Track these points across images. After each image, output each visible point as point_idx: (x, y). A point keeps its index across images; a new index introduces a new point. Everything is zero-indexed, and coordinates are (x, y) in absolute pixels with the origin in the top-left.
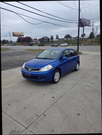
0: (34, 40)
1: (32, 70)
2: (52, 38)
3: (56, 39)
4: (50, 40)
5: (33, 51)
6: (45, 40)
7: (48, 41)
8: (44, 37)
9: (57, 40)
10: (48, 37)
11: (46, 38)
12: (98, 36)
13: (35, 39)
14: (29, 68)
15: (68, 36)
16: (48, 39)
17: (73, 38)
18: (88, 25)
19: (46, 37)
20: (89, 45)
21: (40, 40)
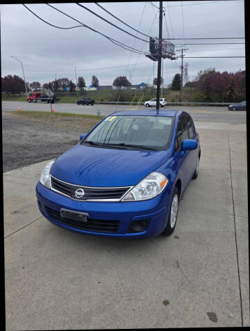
0: (31, 85)
1: (91, 194)
2: (82, 83)
3: (91, 87)
4: (77, 89)
5: (36, 117)
6: (64, 87)
7: (71, 90)
8: (60, 80)
9: (94, 89)
10: (70, 80)
11: (66, 83)
12: (189, 84)
13: (34, 83)
14: (75, 189)
15: (121, 82)
16: (72, 85)
17: (134, 86)
18: (169, 57)
19: (66, 80)
20: (174, 105)
21: (48, 86)
